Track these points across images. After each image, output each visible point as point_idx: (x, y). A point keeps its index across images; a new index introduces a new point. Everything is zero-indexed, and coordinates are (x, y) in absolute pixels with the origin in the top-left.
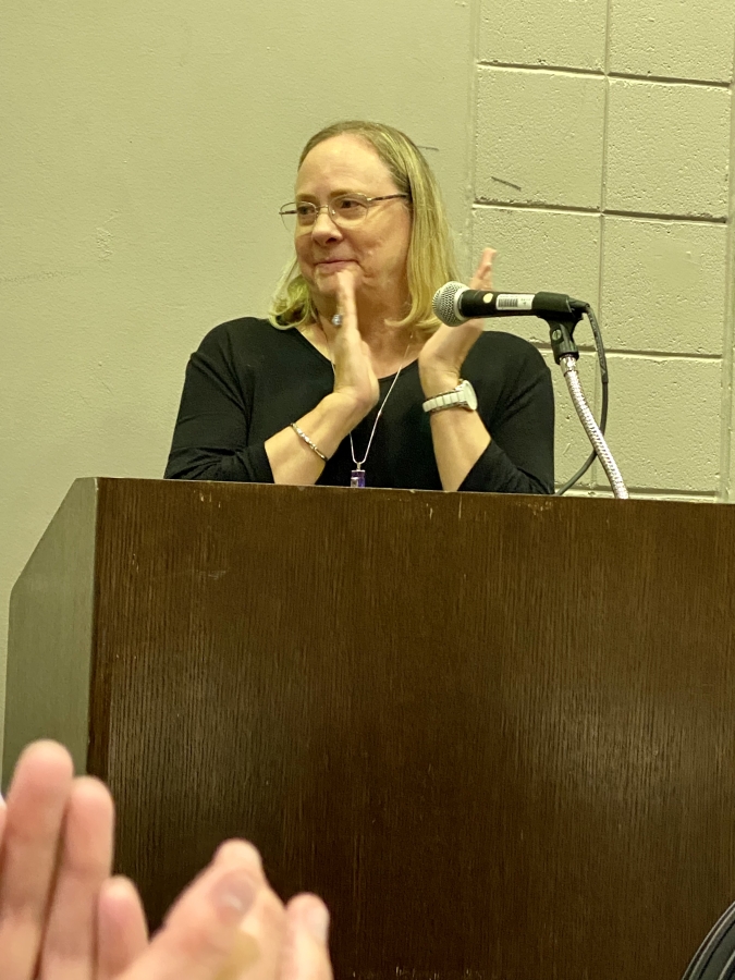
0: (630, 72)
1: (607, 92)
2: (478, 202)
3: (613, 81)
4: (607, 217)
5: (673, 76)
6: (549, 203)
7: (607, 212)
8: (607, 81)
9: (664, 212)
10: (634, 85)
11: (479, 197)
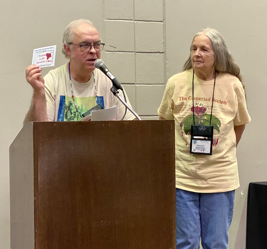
0: (140, 20)
1: (134, 24)
2: (106, 51)
3: (136, 22)
4: (136, 53)
5: (149, 20)
6: (123, 51)
7: (136, 52)
8: (134, 22)
9: (149, 51)
10: (141, 23)
11: (107, 50)
